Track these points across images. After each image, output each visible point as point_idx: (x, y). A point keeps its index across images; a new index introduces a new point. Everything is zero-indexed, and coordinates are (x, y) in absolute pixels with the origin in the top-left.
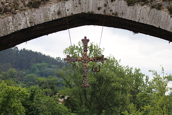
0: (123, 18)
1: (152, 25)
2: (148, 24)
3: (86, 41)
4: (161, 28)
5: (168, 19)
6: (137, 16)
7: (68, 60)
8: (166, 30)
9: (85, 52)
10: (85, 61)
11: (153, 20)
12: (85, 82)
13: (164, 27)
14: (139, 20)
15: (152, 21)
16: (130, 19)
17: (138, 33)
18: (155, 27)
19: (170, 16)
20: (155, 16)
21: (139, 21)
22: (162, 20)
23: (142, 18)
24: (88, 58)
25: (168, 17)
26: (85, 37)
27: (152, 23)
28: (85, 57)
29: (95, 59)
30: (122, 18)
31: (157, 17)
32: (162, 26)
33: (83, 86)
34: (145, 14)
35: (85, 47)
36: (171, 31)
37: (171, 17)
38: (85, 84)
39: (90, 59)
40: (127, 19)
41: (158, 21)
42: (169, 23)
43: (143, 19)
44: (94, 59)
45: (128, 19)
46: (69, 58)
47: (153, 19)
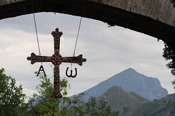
0: (109, 4)
1: (148, 16)
2: (143, 14)
3: (59, 34)
4: (160, 20)
5: (169, 9)
6: (129, 3)
7: (34, 60)
8: (166, 23)
9: (57, 50)
10: (56, 61)
11: (150, 10)
12: (57, 91)
13: (164, 20)
14: (131, 8)
15: (148, 10)
16: (118, 7)
17: (114, 26)
18: (152, 19)
19: (172, 5)
20: (152, 5)
21: (130, 10)
22: (162, 10)
23: (135, 6)
24: (60, 58)
25: (170, 6)
26: (57, 29)
27: (148, 13)
28: (57, 57)
29: (71, 60)
30: (107, 5)
31: (155, 6)
32: (162, 18)
33: (54, 96)
34: (138, 1)
35: (57, 43)
36: (174, 26)
37: (174, 6)
38: (57, 94)
39: (64, 60)
40: (114, 6)
41: (156, 11)
42: (171, 14)
43: (136, 8)
44: (69, 59)
45: (116, 7)
46: (34, 57)
47: (149, 8)
